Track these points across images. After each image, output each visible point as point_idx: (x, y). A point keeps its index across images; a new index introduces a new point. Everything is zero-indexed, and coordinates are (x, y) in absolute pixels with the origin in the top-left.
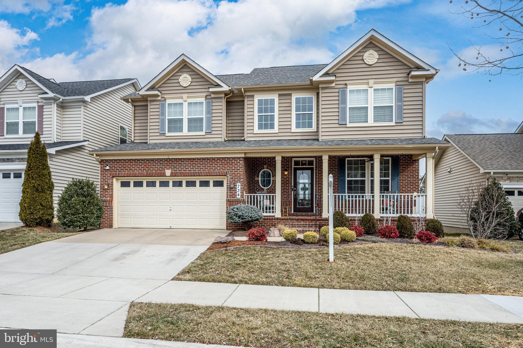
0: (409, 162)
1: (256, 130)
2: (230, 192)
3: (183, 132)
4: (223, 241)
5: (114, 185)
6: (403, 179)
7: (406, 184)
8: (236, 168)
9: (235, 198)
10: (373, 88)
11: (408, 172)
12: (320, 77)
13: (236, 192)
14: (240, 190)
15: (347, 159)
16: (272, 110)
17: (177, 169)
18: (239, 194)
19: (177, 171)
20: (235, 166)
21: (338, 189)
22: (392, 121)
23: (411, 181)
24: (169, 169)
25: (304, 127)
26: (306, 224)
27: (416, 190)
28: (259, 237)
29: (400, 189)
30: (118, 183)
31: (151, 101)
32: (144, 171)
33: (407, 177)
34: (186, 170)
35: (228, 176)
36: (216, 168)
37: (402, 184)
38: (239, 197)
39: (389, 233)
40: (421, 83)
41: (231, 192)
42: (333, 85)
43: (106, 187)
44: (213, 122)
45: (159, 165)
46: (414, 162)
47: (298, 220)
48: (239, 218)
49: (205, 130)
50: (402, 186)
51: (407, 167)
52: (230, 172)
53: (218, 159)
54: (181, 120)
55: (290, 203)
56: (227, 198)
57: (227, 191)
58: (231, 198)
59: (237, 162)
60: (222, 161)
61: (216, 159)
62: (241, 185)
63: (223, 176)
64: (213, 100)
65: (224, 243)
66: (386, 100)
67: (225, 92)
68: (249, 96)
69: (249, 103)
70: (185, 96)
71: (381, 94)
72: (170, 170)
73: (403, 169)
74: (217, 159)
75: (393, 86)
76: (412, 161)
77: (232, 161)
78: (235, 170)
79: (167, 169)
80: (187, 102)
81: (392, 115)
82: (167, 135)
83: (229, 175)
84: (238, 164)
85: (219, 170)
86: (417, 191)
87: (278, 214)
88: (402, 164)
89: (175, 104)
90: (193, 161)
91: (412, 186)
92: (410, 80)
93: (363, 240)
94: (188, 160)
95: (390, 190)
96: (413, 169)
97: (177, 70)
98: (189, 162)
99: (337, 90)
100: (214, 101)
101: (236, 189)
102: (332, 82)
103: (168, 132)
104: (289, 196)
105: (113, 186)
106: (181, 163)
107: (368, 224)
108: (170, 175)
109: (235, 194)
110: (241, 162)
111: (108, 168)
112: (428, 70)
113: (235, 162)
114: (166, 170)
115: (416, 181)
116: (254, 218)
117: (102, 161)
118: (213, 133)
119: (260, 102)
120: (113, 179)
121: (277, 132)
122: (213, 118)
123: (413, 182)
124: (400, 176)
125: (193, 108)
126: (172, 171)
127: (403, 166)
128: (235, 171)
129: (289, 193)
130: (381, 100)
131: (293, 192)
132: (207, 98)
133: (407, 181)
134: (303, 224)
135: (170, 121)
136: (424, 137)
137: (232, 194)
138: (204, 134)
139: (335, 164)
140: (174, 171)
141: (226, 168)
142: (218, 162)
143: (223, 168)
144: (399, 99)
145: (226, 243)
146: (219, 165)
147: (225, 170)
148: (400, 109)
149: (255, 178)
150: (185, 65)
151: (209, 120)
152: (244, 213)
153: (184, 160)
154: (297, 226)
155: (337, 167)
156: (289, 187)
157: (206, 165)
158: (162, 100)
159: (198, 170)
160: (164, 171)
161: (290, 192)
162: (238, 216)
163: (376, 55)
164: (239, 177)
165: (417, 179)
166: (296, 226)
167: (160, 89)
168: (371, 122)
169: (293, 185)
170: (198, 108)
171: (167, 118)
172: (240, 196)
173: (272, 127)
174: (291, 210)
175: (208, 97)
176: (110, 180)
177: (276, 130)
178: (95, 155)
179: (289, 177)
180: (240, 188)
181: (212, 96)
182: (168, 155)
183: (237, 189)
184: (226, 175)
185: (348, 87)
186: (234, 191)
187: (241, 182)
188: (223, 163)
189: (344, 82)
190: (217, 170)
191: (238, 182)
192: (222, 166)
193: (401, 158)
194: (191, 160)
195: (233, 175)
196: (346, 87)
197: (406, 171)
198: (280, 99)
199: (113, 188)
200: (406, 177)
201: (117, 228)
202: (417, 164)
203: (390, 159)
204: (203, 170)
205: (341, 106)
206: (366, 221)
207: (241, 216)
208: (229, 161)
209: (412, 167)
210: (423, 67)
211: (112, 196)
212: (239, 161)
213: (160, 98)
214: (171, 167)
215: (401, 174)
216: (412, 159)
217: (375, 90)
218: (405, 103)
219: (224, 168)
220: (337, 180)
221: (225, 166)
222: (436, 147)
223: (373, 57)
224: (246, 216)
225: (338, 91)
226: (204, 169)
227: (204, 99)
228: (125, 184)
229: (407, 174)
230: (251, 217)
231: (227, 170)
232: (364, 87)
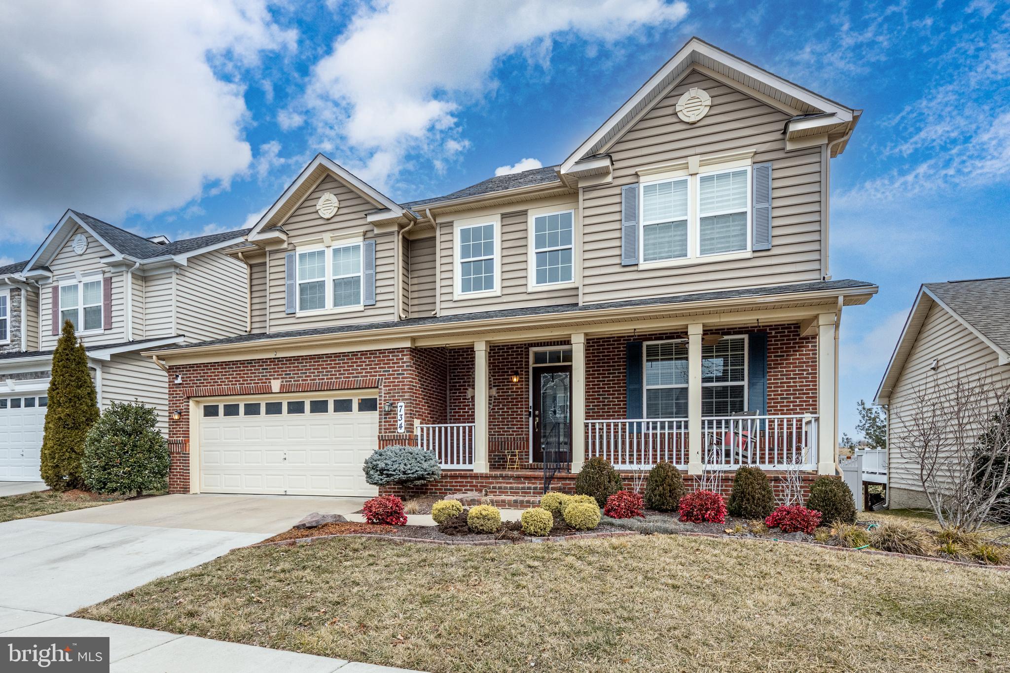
0: (792, 342)
1: (458, 293)
2: (385, 422)
3: (324, 307)
5: (190, 414)
6: (777, 383)
7: (783, 394)
8: (395, 371)
9: (395, 432)
10: (698, 176)
11: (790, 367)
12: (577, 163)
13: (397, 421)
14: (403, 417)
15: (645, 344)
16: (489, 248)
17: (291, 378)
18: (401, 424)
19: (291, 381)
20: (394, 367)
21: (625, 411)
22: (746, 249)
23: (796, 386)
24: (278, 379)
25: (554, 279)
27: (809, 409)
29: (769, 407)
30: (199, 408)
31: (271, 252)
32: (236, 384)
33: (787, 379)
34: (307, 380)
35: (381, 389)
36: (360, 373)
37: (774, 395)
38: (403, 430)
39: (701, 510)
40: (817, 150)
41: (387, 422)
42: (609, 179)
43: (176, 417)
44: (379, 283)
45: (261, 371)
46: (803, 343)
48: (382, 474)
49: (364, 301)
50: (773, 399)
51: (787, 355)
52: (385, 379)
53: (363, 353)
54: (322, 285)
55: (524, 443)
56: (380, 433)
57: (380, 419)
58: (386, 432)
59: (397, 359)
60: (371, 358)
61: (359, 354)
62: (405, 407)
63: (371, 388)
64: (376, 239)
66: (729, 200)
67: (398, 221)
68: (442, 225)
69: (444, 238)
70: (327, 236)
71: (719, 189)
72: (280, 381)
73: (777, 360)
74: (361, 355)
75: (746, 165)
76: (800, 339)
77: (389, 356)
78: (394, 374)
79: (274, 379)
80: (331, 248)
81: (745, 234)
82: (298, 315)
83: (382, 387)
84: (399, 363)
85: (365, 376)
86: (811, 410)
87: (479, 466)
88: (774, 349)
89: (312, 254)
90: (319, 361)
91: (798, 398)
92: (789, 147)
94: (310, 359)
95: (746, 409)
96: (803, 359)
97: (314, 187)
98: (311, 362)
99: (617, 191)
100: (379, 240)
101: (397, 414)
102: (603, 172)
104: (523, 428)
105: (188, 415)
106: (298, 367)
107: (661, 488)
108: (278, 391)
109: (395, 425)
110: (405, 359)
111: (179, 381)
112: (833, 115)
113: (393, 360)
114: (272, 381)
115: (809, 385)
116: (413, 473)
117: (171, 368)
118: (379, 305)
119: (465, 233)
120: (188, 402)
121: (499, 294)
122: (379, 276)
123: (803, 390)
124: (770, 376)
125: (343, 259)
126: (283, 382)
127: (778, 352)
128: (393, 378)
130: (717, 202)
131: (531, 419)
132: (366, 237)
133: (787, 386)
135: (303, 288)
136: (824, 278)
137: (389, 425)
138: (362, 308)
139: (620, 355)
140: (286, 381)
141: (377, 372)
142: (363, 360)
143: (371, 372)
144: (762, 193)
145: (314, 527)
146: (366, 365)
147: (376, 376)
148: (763, 219)
150: (328, 175)
151: (372, 281)
152: (389, 462)
153: (302, 359)
155: (623, 362)
156: (522, 408)
157: (341, 367)
158: (289, 249)
159: (327, 379)
160: (270, 382)
161: (524, 420)
162: (380, 470)
163: (705, 98)
164: (402, 389)
165: (811, 381)
167: (285, 228)
168: (694, 253)
169: (531, 404)
170: (351, 259)
171: (298, 282)
172: (403, 428)
173: (489, 284)
174: (529, 458)
175: (369, 235)
176: (182, 403)
177: (497, 290)
178: (154, 357)
179: (522, 388)
180: (403, 412)
181: (376, 231)
182: (276, 350)
183: (399, 414)
184: (377, 387)
185: (642, 179)
186: (393, 418)
187: (406, 399)
188: (373, 361)
189: (632, 171)
190: (362, 377)
191: (399, 400)
192: (370, 369)
193: (771, 333)
194: (315, 358)
195: (390, 386)
196: (636, 180)
197: (783, 364)
198: (503, 224)
199: (188, 419)
200: (783, 379)
201: (199, 493)
202: (813, 346)
203: (746, 337)
204: (336, 378)
205: (625, 224)
206: (656, 481)
207: (385, 470)
208: (383, 357)
209: (800, 355)
210: (820, 110)
211: (186, 433)
212: (402, 355)
213: (285, 245)
214: (280, 375)
215: (771, 372)
216: (799, 335)
217: (703, 180)
218: (777, 203)
219: (374, 372)
220: (623, 390)
221: (376, 368)
223: (700, 103)
224: (394, 471)
225: (619, 192)
226: (338, 376)
227: (361, 238)
228: (210, 411)
229: (787, 371)
230: (404, 473)
231: (379, 375)
232: (678, 175)
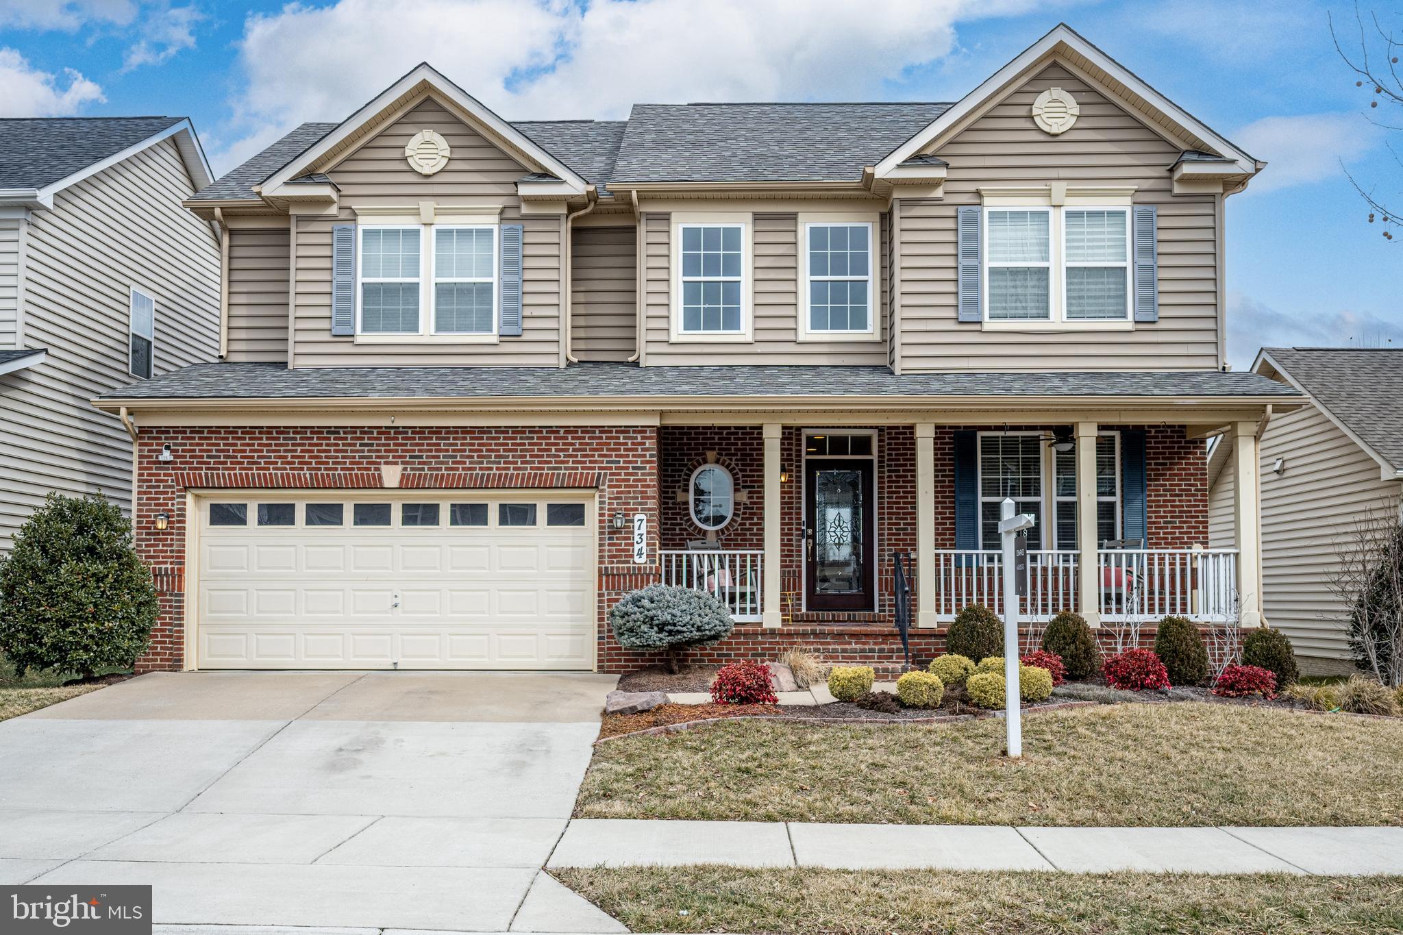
0: (1176, 445)
1: (678, 331)
2: (609, 545)
3: (417, 330)
4: (641, 704)
5: (187, 519)
6: (1159, 501)
7: (1167, 517)
8: (630, 462)
9: (628, 562)
10: (1063, 210)
11: (1174, 480)
12: (899, 166)
13: (632, 545)
14: (644, 537)
15: (980, 434)
16: (733, 265)
17: (424, 463)
18: (640, 550)
19: (423, 469)
20: (628, 456)
21: (954, 534)
22: (1125, 317)
23: (1183, 506)
24: (396, 463)
25: (838, 323)
26: (872, 651)
27: (1198, 538)
28: (754, 690)
29: (1149, 533)
30: (199, 510)
31: (300, 219)
32: (302, 469)
33: (1171, 495)
34: (457, 469)
35: (603, 491)
36: (563, 462)
37: (1156, 517)
38: (644, 559)
39: (1140, 674)
40: (1211, 199)
41: (614, 545)
42: (939, 193)
43: (161, 525)
44: (528, 299)
45: (358, 447)
46: (1189, 448)
47: (840, 635)
48: (661, 630)
49: (499, 328)
50: (1154, 523)
51: (1171, 464)
52: (611, 474)
53: (569, 430)
54: (413, 289)
55: (794, 580)
56: (600, 562)
57: (600, 539)
58: (613, 562)
59: (633, 444)
60: (584, 438)
61: (562, 431)
62: (648, 521)
63: (585, 487)
64: (525, 223)
65: (642, 712)
66: (1103, 247)
67: (571, 200)
68: (651, 217)
69: (654, 238)
70: (427, 206)
71: (1090, 230)
72: (400, 467)
73: (1158, 470)
74: (566, 432)
75: (1124, 204)
76: (1186, 442)
77: (618, 438)
78: (627, 468)
79: (386, 463)
80: (433, 228)
81: (1124, 297)
82: (359, 340)
83: (606, 487)
84: (637, 450)
85: (573, 468)
86: (1201, 540)
87: (772, 618)
88: (1154, 453)
89: (391, 234)
90: (482, 438)
91: (1185, 522)
92: (1178, 189)
93: (1070, 696)
94: (463, 433)
95: (1119, 536)
96: (1189, 469)
97: (399, 114)
98: (465, 438)
99: (951, 212)
100: (530, 226)
101: (633, 533)
102: (934, 184)
103: (364, 329)
104: (792, 556)
105: (184, 522)
106: (439, 445)
107: (1072, 647)
108: (397, 485)
109: (628, 550)
110: (648, 444)
111: (166, 456)
112: (1233, 162)
113: (626, 444)
114: (384, 468)
115: (1198, 506)
116: (710, 630)
117: (143, 431)
118: (527, 336)
119: (691, 237)
120: (184, 497)
121: (749, 339)
122: (528, 287)
123: (1190, 512)
124: (1150, 490)
125: (455, 250)
126: (405, 469)
127: (1159, 459)
128: (626, 474)
129: (792, 545)
130: (1089, 247)
131: (804, 541)
132: (505, 216)
133: (1172, 506)
134: (863, 651)
135: (369, 290)
136: (1224, 368)
137: (617, 550)
138: (495, 340)
139: (945, 449)
140: (412, 469)
141: (595, 462)
142: (570, 440)
143: (585, 462)
144: (1146, 246)
145: (648, 711)
146: (574, 450)
147: (593, 468)
148: (1148, 279)
149: (674, 492)
150: (429, 99)
151: (513, 294)
152: (679, 614)
153: (447, 433)
154: (843, 657)
155: (950, 459)
156: (792, 524)
157: (527, 450)
158: (342, 217)
159: (498, 469)
160: (378, 469)
161: (794, 543)
162: (657, 625)
163: (1071, 104)
164: (642, 492)
165: (1201, 501)
166: (837, 657)
167: (334, 179)
168: (1058, 317)
169: (804, 518)
170: (474, 250)
171: (360, 280)
172: (644, 556)
173: (732, 320)
174: (800, 605)
175: (510, 214)
176: (173, 499)
177: (746, 331)
178: (123, 411)
179: (791, 492)
180: (644, 530)
181: (525, 210)
182: (393, 414)
183: (637, 532)
184: (597, 487)
185: (986, 201)
186: (625, 538)
187: (650, 509)
188: (587, 444)
189: (973, 187)
190: (566, 468)
191: (637, 509)
192: (583, 456)
193: (1150, 432)
194: (474, 433)
195: (620, 486)
196: (978, 202)
197: (1165, 474)
198: (757, 229)
199: (184, 528)
200: (1166, 496)
201: (196, 669)
202: (1201, 453)
203: (1117, 434)
204: (515, 469)
205: (963, 261)
206: (1064, 638)
207: (669, 624)
208: (607, 438)
209: (1186, 464)
210: (1217, 153)
211: (180, 557)
212: (643, 438)
213: (333, 210)
214: (400, 457)
215: (1150, 485)
216: (1184, 437)
217: (1070, 215)
218: (1164, 261)
219: (591, 462)
220: (950, 502)
221: (593, 456)
222: (1265, 406)
223: (1063, 110)
224: (684, 626)
225: (954, 214)
226: (519, 465)
227: (496, 219)
228: (225, 516)
229: (1171, 485)
230: (699, 629)
231: (600, 468)
232: (1037, 204)
